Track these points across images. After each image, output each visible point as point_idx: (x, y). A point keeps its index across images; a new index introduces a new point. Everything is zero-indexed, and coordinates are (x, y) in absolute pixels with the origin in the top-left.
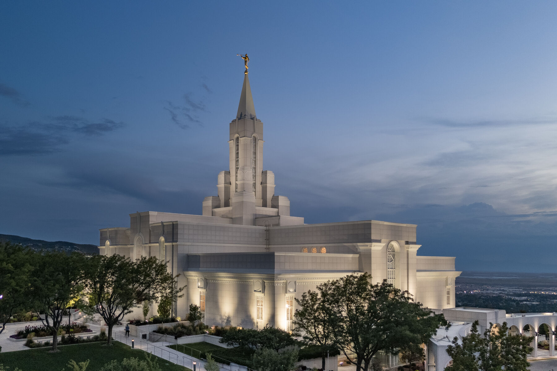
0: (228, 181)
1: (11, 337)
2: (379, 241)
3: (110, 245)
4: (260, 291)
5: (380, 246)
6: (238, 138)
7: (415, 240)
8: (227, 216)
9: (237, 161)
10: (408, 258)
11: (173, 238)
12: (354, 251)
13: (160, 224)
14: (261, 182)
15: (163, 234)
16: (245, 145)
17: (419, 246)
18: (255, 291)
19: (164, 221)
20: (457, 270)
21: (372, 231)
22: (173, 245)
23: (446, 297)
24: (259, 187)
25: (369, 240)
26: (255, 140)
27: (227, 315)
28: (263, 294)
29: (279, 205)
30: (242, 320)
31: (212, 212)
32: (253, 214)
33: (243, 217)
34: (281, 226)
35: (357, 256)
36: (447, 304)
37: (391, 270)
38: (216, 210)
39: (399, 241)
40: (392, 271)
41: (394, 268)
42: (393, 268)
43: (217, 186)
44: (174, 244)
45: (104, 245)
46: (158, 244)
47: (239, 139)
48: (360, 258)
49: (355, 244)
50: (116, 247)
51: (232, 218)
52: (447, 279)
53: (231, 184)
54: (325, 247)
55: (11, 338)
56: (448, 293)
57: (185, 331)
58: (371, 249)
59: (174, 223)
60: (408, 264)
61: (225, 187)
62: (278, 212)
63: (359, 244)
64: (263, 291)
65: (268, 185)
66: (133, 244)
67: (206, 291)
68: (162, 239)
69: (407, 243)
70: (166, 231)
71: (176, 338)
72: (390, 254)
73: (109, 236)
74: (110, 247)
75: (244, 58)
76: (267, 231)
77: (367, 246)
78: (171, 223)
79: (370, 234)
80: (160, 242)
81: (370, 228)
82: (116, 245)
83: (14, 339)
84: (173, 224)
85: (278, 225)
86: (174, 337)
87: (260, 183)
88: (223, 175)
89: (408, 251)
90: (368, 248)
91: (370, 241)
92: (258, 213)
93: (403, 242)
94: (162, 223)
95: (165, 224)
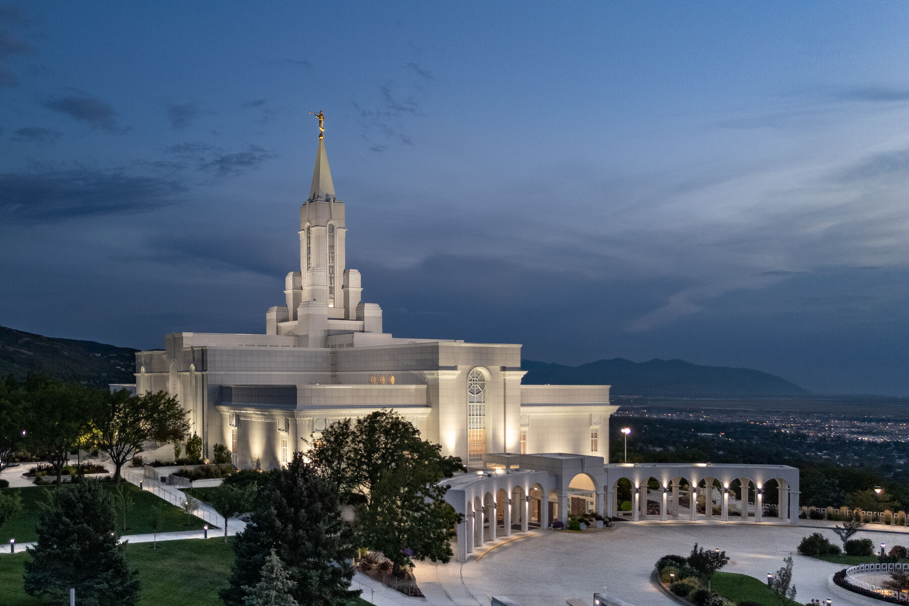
0: (298, 286)
1: (24, 474)
2: (454, 368)
3: (145, 373)
4: (283, 430)
5: (454, 374)
6: (309, 229)
7: (519, 365)
8: (293, 333)
9: (309, 258)
10: (505, 389)
11: (203, 367)
12: (420, 381)
13: (190, 349)
14: (343, 285)
15: (194, 361)
16: (318, 237)
17: (525, 373)
18: (279, 430)
19: (194, 345)
20: (612, 403)
21: (440, 356)
22: (203, 375)
23: (590, 441)
24: (339, 293)
25: (435, 366)
26: (333, 229)
27: (257, 457)
28: (287, 433)
29: (365, 316)
30: (269, 463)
31: (277, 327)
32: (325, 330)
33: (308, 335)
34: (355, 346)
35: (425, 386)
36: (592, 451)
37: (478, 404)
38: (282, 325)
39: (490, 367)
40: (480, 406)
41: (484, 402)
42: (481, 402)
43: (285, 292)
44: (203, 373)
45: (140, 373)
46: (189, 373)
47: (311, 229)
48: (427, 389)
49: (421, 372)
50: (150, 374)
51: (297, 336)
52: (591, 416)
53: (302, 289)
54: (394, 375)
55: (23, 476)
56: (595, 435)
57: (203, 473)
58: (437, 380)
59: (204, 348)
60: (505, 396)
61: (293, 293)
62: (364, 326)
63: (426, 372)
64: (287, 430)
65: (350, 289)
66: (169, 372)
67: (238, 429)
68: (193, 367)
69: (504, 369)
70: (196, 357)
71: (191, 481)
72: (476, 384)
73: (144, 361)
74: (145, 374)
75: (318, 116)
76: (333, 353)
77: (434, 374)
78: (201, 349)
79: (438, 359)
80: (191, 370)
81: (437, 352)
82: (151, 372)
83: (26, 477)
84: (203, 350)
85: (352, 345)
86: (189, 480)
87: (341, 287)
88: (292, 277)
89: (504, 380)
90: (435, 376)
91: (438, 368)
92: (332, 328)
93: (497, 368)
94: (192, 348)
95: (195, 349)
